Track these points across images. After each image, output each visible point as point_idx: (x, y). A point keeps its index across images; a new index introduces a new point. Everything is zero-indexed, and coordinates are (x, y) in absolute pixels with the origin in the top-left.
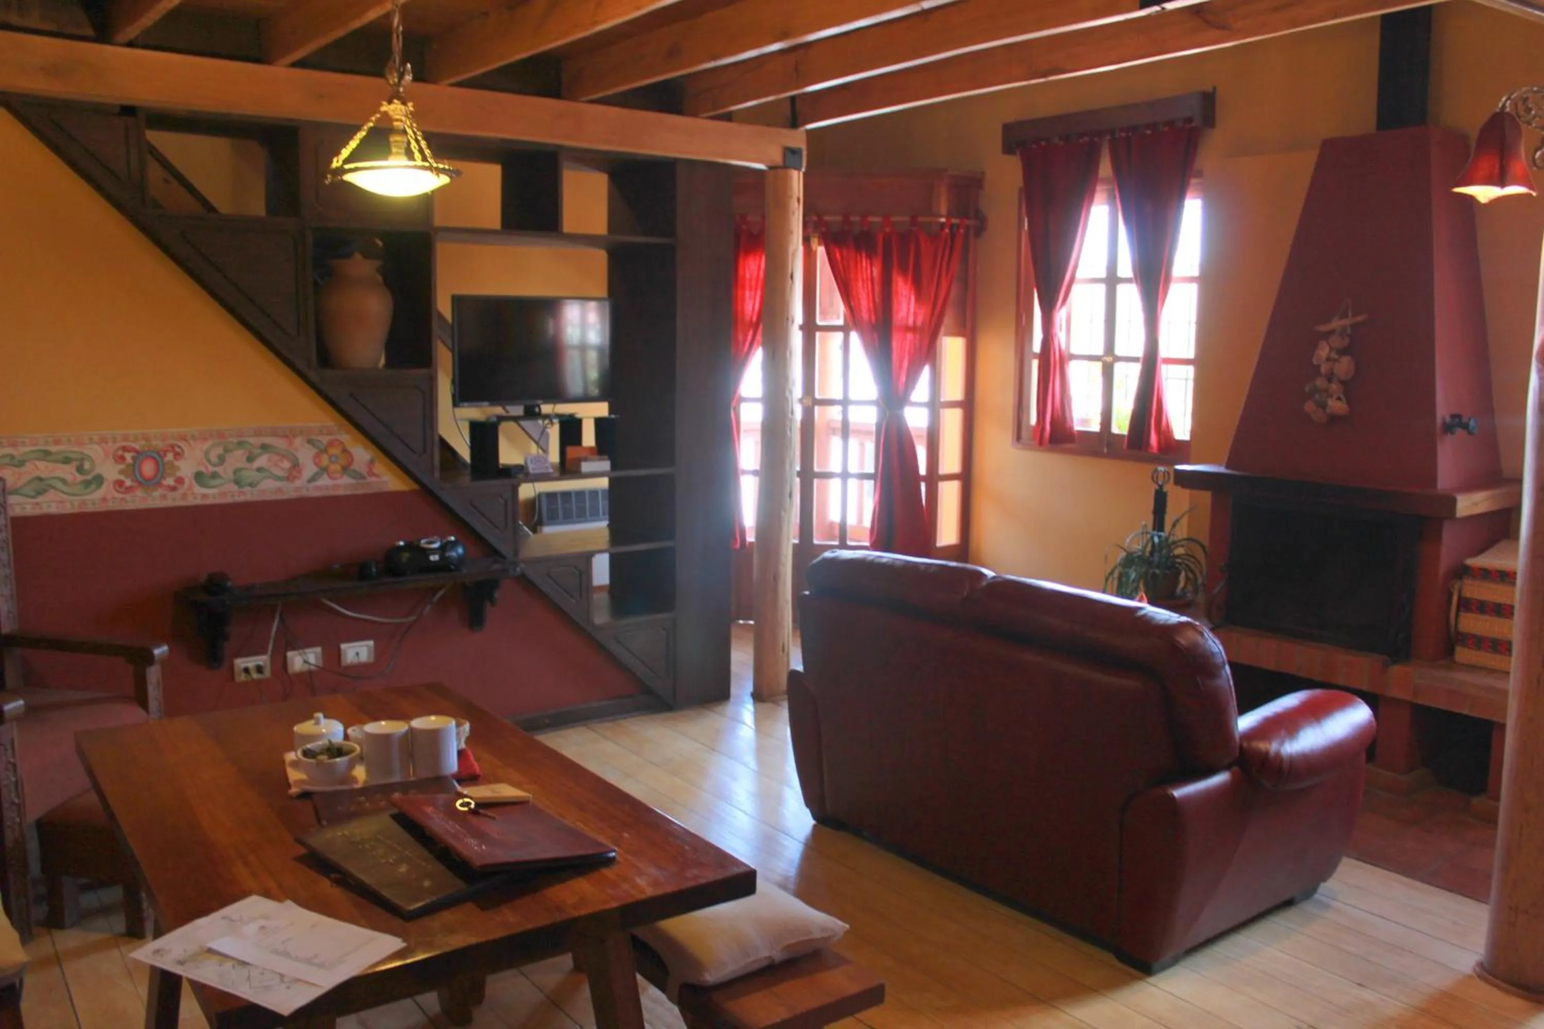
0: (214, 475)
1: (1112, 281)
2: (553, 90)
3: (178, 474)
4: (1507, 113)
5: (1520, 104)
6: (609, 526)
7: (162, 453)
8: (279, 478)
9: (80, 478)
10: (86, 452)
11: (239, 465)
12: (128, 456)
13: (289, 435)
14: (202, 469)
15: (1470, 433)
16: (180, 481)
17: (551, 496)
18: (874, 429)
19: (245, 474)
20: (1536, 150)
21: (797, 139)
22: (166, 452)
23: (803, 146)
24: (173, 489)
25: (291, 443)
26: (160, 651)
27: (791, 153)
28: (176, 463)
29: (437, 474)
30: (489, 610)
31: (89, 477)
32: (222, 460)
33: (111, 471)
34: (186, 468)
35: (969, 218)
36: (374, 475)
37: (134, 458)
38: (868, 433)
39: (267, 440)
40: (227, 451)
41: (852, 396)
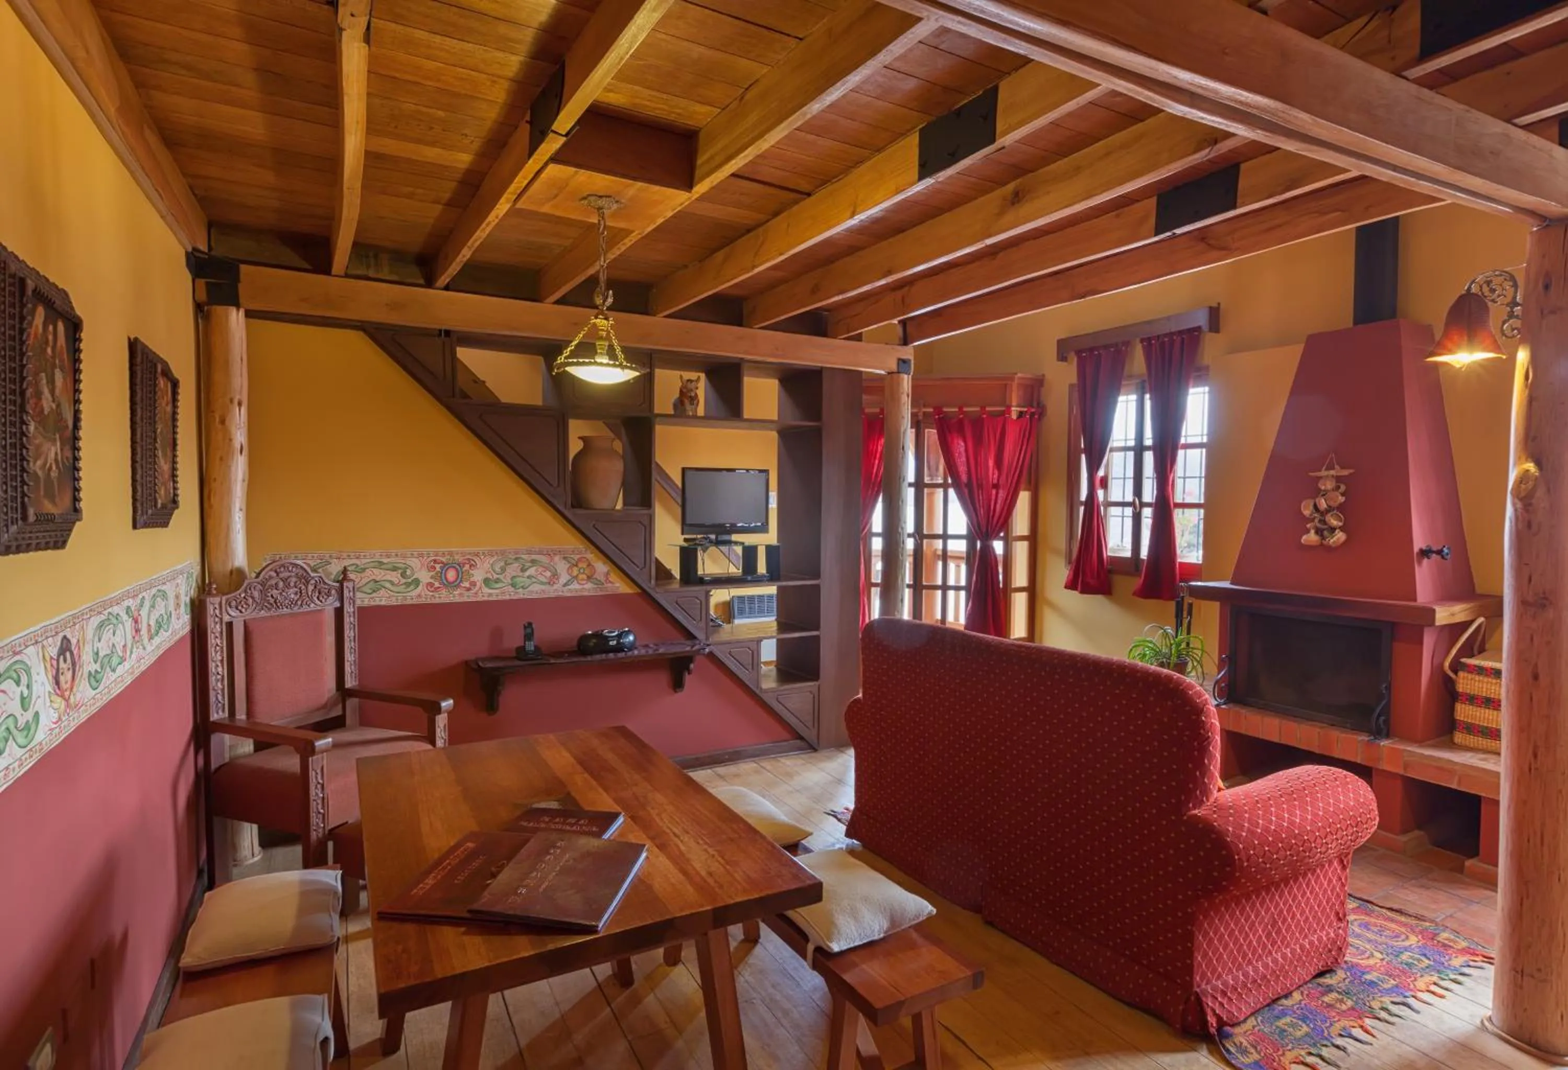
0: (497, 581)
1: (1139, 450)
2: (737, 319)
3: (472, 579)
4: (1473, 294)
5: (1485, 286)
6: (776, 620)
7: (461, 565)
8: (542, 583)
9: (403, 581)
10: (408, 563)
11: (514, 574)
12: (438, 567)
13: (550, 554)
14: (489, 576)
15: (1443, 557)
16: (473, 584)
17: (741, 598)
18: (965, 555)
19: (518, 580)
20: (1504, 323)
21: (908, 352)
22: (464, 564)
23: (912, 358)
24: (469, 589)
25: (552, 560)
26: (447, 704)
27: (903, 362)
28: (471, 572)
29: (653, 582)
30: (687, 678)
31: (410, 580)
32: (503, 570)
33: (425, 576)
34: (478, 576)
35: (1032, 407)
36: (610, 582)
37: (442, 568)
38: (960, 558)
39: (534, 557)
40: (506, 564)
41: (950, 531)
